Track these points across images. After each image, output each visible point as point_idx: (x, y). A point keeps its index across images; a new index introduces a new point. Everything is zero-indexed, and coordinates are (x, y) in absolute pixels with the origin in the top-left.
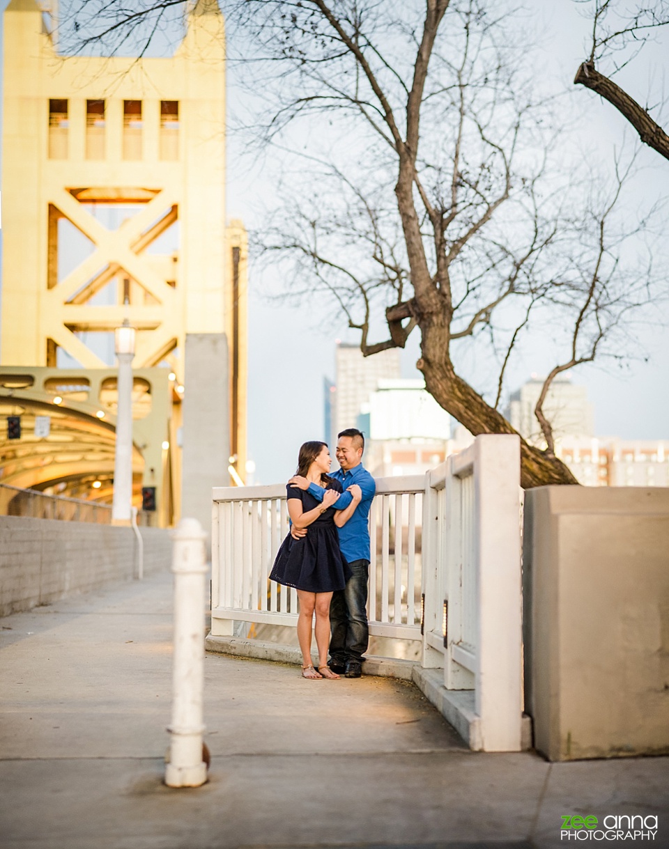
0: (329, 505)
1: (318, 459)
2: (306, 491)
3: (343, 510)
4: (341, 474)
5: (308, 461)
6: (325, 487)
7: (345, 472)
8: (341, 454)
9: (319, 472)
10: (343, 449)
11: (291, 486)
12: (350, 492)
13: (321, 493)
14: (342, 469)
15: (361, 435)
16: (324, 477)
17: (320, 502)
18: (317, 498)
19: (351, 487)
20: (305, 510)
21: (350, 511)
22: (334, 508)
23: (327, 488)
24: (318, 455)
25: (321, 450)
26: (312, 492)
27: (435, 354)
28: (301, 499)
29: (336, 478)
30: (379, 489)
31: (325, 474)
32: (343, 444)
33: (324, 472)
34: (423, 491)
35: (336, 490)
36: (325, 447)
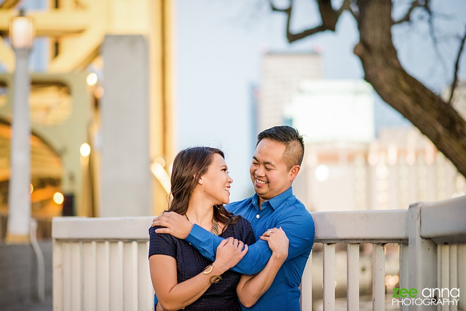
0: (227, 268)
1: (203, 180)
2: (185, 241)
3: (254, 275)
4: (252, 206)
5: (187, 185)
6: (220, 232)
7: (262, 202)
8: (261, 171)
9: (209, 204)
10: (266, 163)
11: (157, 231)
12: (267, 242)
13: (211, 245)
14: (257, 196)
15: (300, 140)
16: (218, 212)
17: (210, 262)
18: (205, 255)
19: (269, 232)
20: (181, 277)
21: (267, 278)
22: (236, 273)
23: (224, 235)
24: (204, 172)
25: (209, 163)
26: (194, 242)
27: (375, 36)
28: (175, 256)
29: (242, 213)
30: (320, 233)
31: (220, 206)
32: (266, 155)
33: (219, 203)
34: (404, 242)
35: (240, 239)
36: (217, 156)
